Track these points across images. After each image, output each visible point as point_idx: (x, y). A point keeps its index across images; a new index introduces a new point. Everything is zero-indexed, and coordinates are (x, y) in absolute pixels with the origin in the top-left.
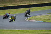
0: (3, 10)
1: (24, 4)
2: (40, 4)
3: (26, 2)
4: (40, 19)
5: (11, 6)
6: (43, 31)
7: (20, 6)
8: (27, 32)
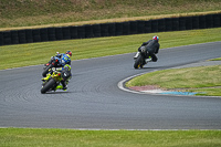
0: (20, 43)
1: (111, 21)
2: (181, 18)
3: (120, 9)
4: (181, 83)
5: (56, 25)
6: (193, 134)
7: (95, 26)
8: (125, 138)
